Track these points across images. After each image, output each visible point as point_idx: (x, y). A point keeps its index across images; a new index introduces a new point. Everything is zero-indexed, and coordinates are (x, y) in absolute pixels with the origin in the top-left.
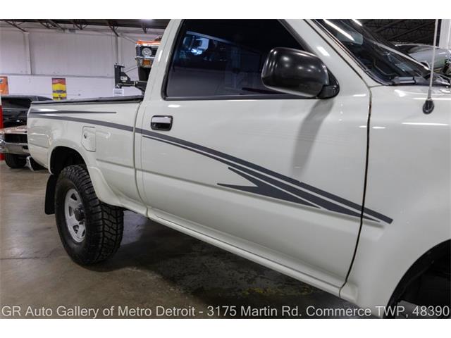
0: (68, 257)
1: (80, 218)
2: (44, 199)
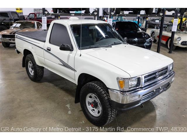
0: (30, 79)
1: (32, 69)
2: (22, 62)
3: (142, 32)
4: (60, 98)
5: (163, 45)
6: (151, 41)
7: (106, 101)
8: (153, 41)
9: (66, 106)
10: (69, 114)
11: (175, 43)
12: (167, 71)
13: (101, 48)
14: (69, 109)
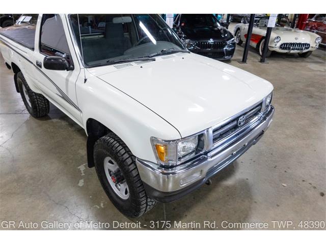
3: (221, 29)
4: (72, 150)
5: (252, 49)
6: (234, 44)
7: (135, 179)
8: (237, 42)
9: (79, 168)
10: (79, 187)
11: (271, 47)
12: (261, 109)
13: (133, 63)
14: (83, 174)
